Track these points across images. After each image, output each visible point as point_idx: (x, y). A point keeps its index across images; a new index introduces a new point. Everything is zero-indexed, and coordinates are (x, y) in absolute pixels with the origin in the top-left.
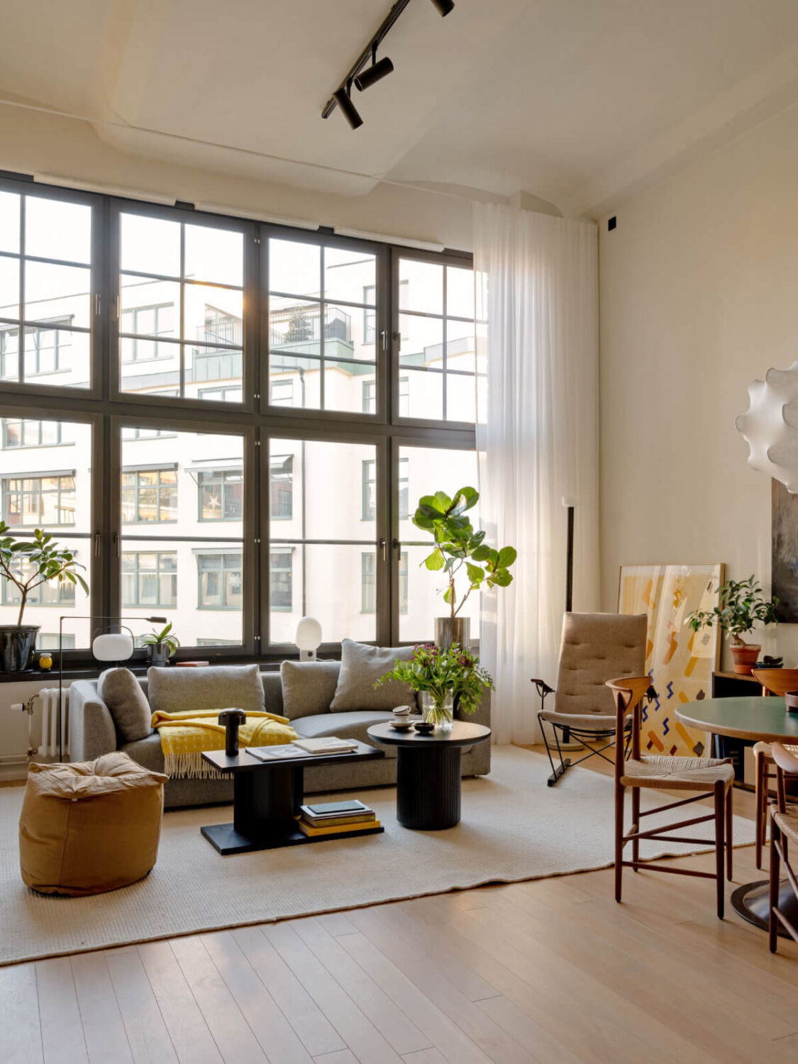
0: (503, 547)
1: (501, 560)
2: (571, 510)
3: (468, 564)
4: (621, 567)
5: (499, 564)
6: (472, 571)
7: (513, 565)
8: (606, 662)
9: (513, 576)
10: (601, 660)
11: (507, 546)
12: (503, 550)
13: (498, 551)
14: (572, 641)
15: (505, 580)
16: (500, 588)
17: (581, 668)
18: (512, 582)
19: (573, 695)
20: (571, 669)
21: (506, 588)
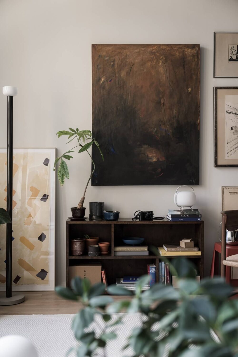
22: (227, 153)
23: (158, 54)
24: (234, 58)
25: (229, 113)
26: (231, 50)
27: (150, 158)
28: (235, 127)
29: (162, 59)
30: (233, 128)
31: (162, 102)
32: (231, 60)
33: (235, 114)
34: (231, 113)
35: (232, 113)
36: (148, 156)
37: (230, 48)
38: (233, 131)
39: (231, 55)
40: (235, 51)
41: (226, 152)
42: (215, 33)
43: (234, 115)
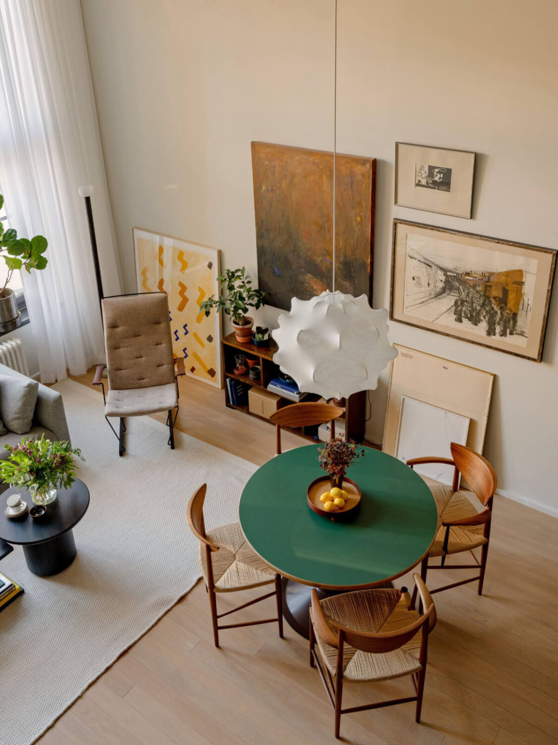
0: (33, 237)
1: (34, 248)
2: (88, 200)
3: (5, 257)
4: (133, 230)
5: (32, 251)
6: (11, 262)
7: (46, 251)
8: (142, 339)
9: (47, 259)
10: (138, 338)
11: (37, 235)
12: (34, 239)
13: (30, 240)
14: (113, 326)
15: (41, 264)
16: (38, 271)
17: (124, 347)
18: (47, 264)
19: (121, 370)
20: (116, 348)
21: (43, 270)
22: (407, 308)
23: (321, 166)
24: (424, 182)
25: (412, 258)
26: (419, 171)
27: (315, 290)
28: (418, 278)
29: (326, 173)
30: (415, 278)
31: (327, 228)
32: (419, 184)
33: (419, 261)
34: (413, 258)
35: (415, 259)
36: (312, 287)
37: (418, 168)
38: (414, 282)
39: (419, 178)
40: (426, 173)
41: (405, 306)
42: (397, 144)
43: (416, 262)
